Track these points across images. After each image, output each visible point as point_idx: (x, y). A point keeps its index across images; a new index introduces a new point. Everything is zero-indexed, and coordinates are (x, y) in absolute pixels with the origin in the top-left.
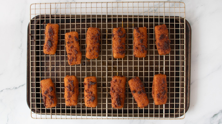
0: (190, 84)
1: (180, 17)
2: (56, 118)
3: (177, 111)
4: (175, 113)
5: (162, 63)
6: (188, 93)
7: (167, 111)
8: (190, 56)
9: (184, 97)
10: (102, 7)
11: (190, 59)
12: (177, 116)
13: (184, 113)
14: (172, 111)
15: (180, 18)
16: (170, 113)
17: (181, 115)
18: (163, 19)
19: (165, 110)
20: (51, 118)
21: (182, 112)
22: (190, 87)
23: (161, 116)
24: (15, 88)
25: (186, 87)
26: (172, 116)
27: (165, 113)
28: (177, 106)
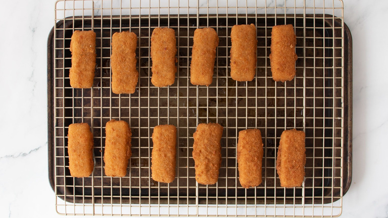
0: (351, 141)
1: (335, 17)
2: (103, 215)
3: (327, 192)
4: (324, 196)
5: (300, 102)
6: (349, 158)
7: (308, 192)
8: (350, 89)
9: (340, 166)
10: (189, 8)
11: (350, 93)
12: (327, 201)
13: (340, 196)
14: (318, 192)
15: (333, 18)
16: (314, 196)
17: (335, 200)
18: (303, 19)
19: (305, 189)
20: (94, 214)
21: (337, 193)
22: (351, 146)
23: (299, 201)
24: (21, 154)
25: (345, 145)
26: (318, 201)
27: (305, 195)
28: (328, 183)
